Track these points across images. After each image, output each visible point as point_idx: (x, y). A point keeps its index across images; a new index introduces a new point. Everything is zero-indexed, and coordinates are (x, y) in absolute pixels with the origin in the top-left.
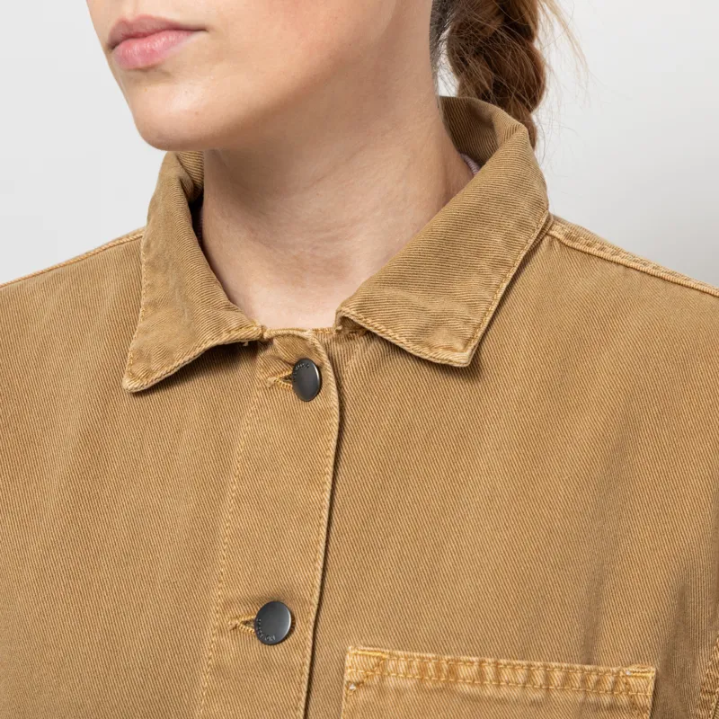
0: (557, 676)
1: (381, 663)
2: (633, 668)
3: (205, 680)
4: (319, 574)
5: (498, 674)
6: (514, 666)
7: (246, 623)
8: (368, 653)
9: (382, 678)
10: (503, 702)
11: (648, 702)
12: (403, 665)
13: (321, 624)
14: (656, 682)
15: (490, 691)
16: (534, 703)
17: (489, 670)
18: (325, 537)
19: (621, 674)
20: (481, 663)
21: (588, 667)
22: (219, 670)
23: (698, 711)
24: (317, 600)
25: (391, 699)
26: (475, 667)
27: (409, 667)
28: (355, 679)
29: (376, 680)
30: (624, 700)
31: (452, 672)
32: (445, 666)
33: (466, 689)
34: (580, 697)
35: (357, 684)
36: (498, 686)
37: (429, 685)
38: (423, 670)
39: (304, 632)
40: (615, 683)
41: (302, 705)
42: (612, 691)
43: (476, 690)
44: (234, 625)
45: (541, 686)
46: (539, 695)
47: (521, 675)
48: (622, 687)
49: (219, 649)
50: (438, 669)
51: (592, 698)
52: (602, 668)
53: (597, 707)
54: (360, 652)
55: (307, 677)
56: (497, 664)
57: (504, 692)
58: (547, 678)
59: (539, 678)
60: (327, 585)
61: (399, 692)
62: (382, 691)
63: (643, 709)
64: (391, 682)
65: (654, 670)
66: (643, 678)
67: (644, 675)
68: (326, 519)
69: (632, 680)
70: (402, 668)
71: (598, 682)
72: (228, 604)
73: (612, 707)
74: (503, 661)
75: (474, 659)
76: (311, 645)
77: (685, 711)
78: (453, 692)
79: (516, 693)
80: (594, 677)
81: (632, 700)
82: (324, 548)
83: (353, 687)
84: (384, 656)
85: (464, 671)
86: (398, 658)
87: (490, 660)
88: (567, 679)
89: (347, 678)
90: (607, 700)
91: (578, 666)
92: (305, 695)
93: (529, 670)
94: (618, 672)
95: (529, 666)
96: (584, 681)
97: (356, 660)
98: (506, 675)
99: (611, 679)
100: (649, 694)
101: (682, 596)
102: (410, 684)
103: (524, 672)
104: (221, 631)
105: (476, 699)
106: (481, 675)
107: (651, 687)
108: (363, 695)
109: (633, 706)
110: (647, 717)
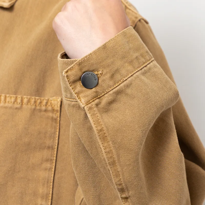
0: (25, 100)
2: (54, 98)
6: (11, 97)
10: (6, 107)
11: (59, 109)
14: (61, 102)
15: (2, 104)
16: (16, 108)
17: (3, 98)
19: (50, 100)
21: (37, 98)
30: (50, 108)
34: (34, 107)
36: (5, 102)
40: (47, 103)
42: (46, 105)
45: (20, 103)
46: (18, 106)
47: (13, 100)
48: (49, 104)
51: (38, 108)
52: (42, 98)
53: (40, 111)
56: (6, 97)
57: (6, 105)
58: (22, 101)
59: (19, 100)
63: (57, 111)
65: (60, 98)
67: (57, 100)
69: (52, 102)
71: (41, 103)
73: (46, 111)
74: (7, 95)
79: (10, 105)
80: (39, 101)
81: (53, 108)
88: (29, 101)
90: (43, 108)
91: (33, 97)
94: (48, 99)
95: (16, 97)
96: (35, 102)
98: (8, 99)
99: (45, 101)
100: (59, 106)
103: (14, 98)
107: (59, 104)
109: (53, 110)
110: (59, 114)
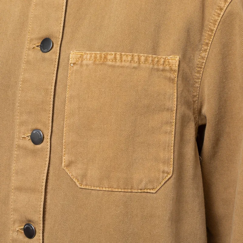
0: (143, 59)
1: (82, 56)
2: (171, 57)
3: (23, 66)
4: (62, 28)
5: (121, 58)
6: (127, 55)
7: (38, 46)
8: (77, 53)
9: (82, 61)
10: (122, 67)
11: (177, 68)
12: (89, 56)
13: (62, 45)
14: (179, 61)
15: (118, 63)
16: (134, 68)
17: (118, 57)
18: (64, 16)
19: (167, 59)
20: (115, 54)
21: (154, 56)
22: (28, 62)
23: (196, 74)
24: (61, 37)
25: (85, 68)
26: (113, 56)
27: (91, 57)
28: (73, 62)
29: (80, 62)
30: (168, 67)
31: (105, 58)
32: (103, 56)
33: (110, 63)
34: (151, 66)
35: (74, 64)
36: (121, 62)
37: (97, 62)
38: (95, 58)
39: (56, 48)
40: (164, 62)
41: (56, 72)
42: (163, 64)
43: (113, 63)
44: (33, 47)
45: (137, 62)
46: (136, 65)
47: (129, 58)
48: (167, 63)
49: (28, 55)
50: (101, 57)
51: (156, 67)
52: (159, 57)
53: (158, 70)
54: (74, 53)
55: (57, 63)
56: (121, 55)
57: (123, 63)
58: (139, 59)
59: (136, 59)
60: (65, 32)
61: (87, 65)
62: (81, 65)
63: (175, 71)
64: (85, 62)
65: (179, 57)
66: (174, 60)
67: (175, 59)
68: (65, 10)
69: (170, 61)
70: (88, 57)
71: (158, 61)
72: (31, 40)
73: (163, 70)
74: (123, 53)
75: (113, 53)
76: (59, 52)
77: (191, 74)
78: (105, 64)
79: (127, 64)
80: (156, 59)
81: (171, 68)
82: (64, 19)
83: (72, 65)
84: (83, 54)
85: (109, 57)
86: (87, 54)
87: (118, 53)
88: (146, 60)
89: (70, 62)
90: (161, 67)
91: (150, 55)
92: (56, 69)
93: (132, 56)
94: (166, 58)
95: (133, 55)
96: (153, 61)
97: (73, 55)
98: (124, 58)
99: (163, 60)
100: (177, 65)
101: (188, 31)
102: (91, 62)
103: (131, 57)
104: (29, 49)
105: (113, 67)
106: (115, 58)
107: (177, 63)
108: (75, 67)
109: (171, 70)
110: (176, 74)
